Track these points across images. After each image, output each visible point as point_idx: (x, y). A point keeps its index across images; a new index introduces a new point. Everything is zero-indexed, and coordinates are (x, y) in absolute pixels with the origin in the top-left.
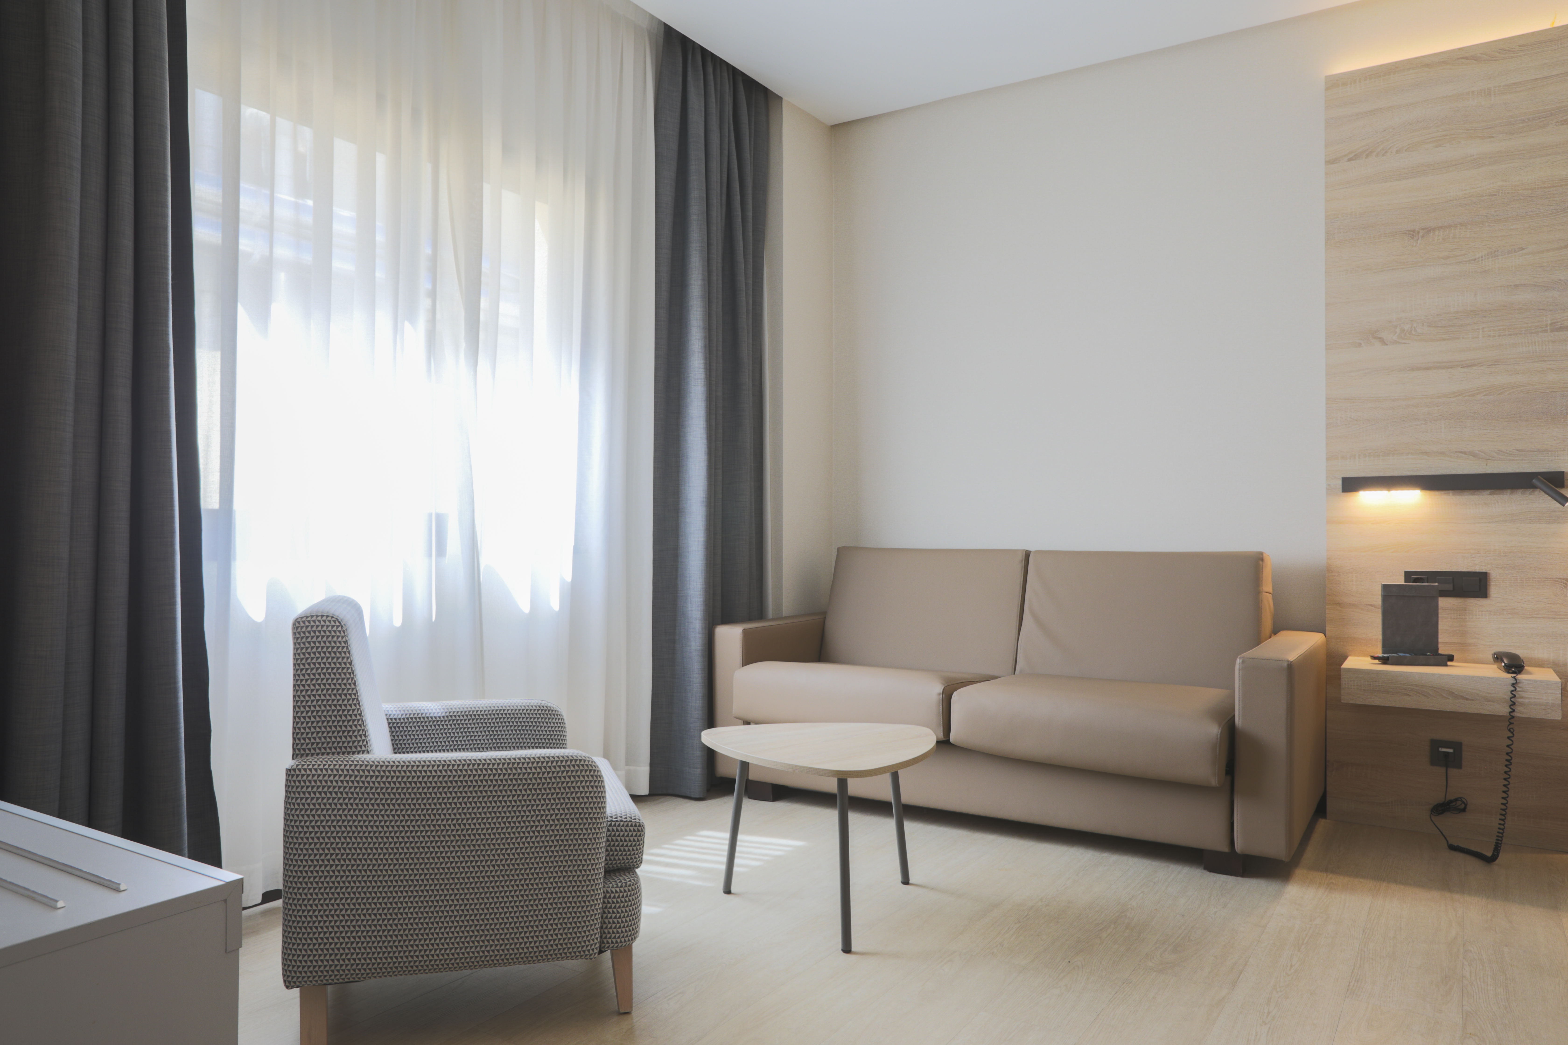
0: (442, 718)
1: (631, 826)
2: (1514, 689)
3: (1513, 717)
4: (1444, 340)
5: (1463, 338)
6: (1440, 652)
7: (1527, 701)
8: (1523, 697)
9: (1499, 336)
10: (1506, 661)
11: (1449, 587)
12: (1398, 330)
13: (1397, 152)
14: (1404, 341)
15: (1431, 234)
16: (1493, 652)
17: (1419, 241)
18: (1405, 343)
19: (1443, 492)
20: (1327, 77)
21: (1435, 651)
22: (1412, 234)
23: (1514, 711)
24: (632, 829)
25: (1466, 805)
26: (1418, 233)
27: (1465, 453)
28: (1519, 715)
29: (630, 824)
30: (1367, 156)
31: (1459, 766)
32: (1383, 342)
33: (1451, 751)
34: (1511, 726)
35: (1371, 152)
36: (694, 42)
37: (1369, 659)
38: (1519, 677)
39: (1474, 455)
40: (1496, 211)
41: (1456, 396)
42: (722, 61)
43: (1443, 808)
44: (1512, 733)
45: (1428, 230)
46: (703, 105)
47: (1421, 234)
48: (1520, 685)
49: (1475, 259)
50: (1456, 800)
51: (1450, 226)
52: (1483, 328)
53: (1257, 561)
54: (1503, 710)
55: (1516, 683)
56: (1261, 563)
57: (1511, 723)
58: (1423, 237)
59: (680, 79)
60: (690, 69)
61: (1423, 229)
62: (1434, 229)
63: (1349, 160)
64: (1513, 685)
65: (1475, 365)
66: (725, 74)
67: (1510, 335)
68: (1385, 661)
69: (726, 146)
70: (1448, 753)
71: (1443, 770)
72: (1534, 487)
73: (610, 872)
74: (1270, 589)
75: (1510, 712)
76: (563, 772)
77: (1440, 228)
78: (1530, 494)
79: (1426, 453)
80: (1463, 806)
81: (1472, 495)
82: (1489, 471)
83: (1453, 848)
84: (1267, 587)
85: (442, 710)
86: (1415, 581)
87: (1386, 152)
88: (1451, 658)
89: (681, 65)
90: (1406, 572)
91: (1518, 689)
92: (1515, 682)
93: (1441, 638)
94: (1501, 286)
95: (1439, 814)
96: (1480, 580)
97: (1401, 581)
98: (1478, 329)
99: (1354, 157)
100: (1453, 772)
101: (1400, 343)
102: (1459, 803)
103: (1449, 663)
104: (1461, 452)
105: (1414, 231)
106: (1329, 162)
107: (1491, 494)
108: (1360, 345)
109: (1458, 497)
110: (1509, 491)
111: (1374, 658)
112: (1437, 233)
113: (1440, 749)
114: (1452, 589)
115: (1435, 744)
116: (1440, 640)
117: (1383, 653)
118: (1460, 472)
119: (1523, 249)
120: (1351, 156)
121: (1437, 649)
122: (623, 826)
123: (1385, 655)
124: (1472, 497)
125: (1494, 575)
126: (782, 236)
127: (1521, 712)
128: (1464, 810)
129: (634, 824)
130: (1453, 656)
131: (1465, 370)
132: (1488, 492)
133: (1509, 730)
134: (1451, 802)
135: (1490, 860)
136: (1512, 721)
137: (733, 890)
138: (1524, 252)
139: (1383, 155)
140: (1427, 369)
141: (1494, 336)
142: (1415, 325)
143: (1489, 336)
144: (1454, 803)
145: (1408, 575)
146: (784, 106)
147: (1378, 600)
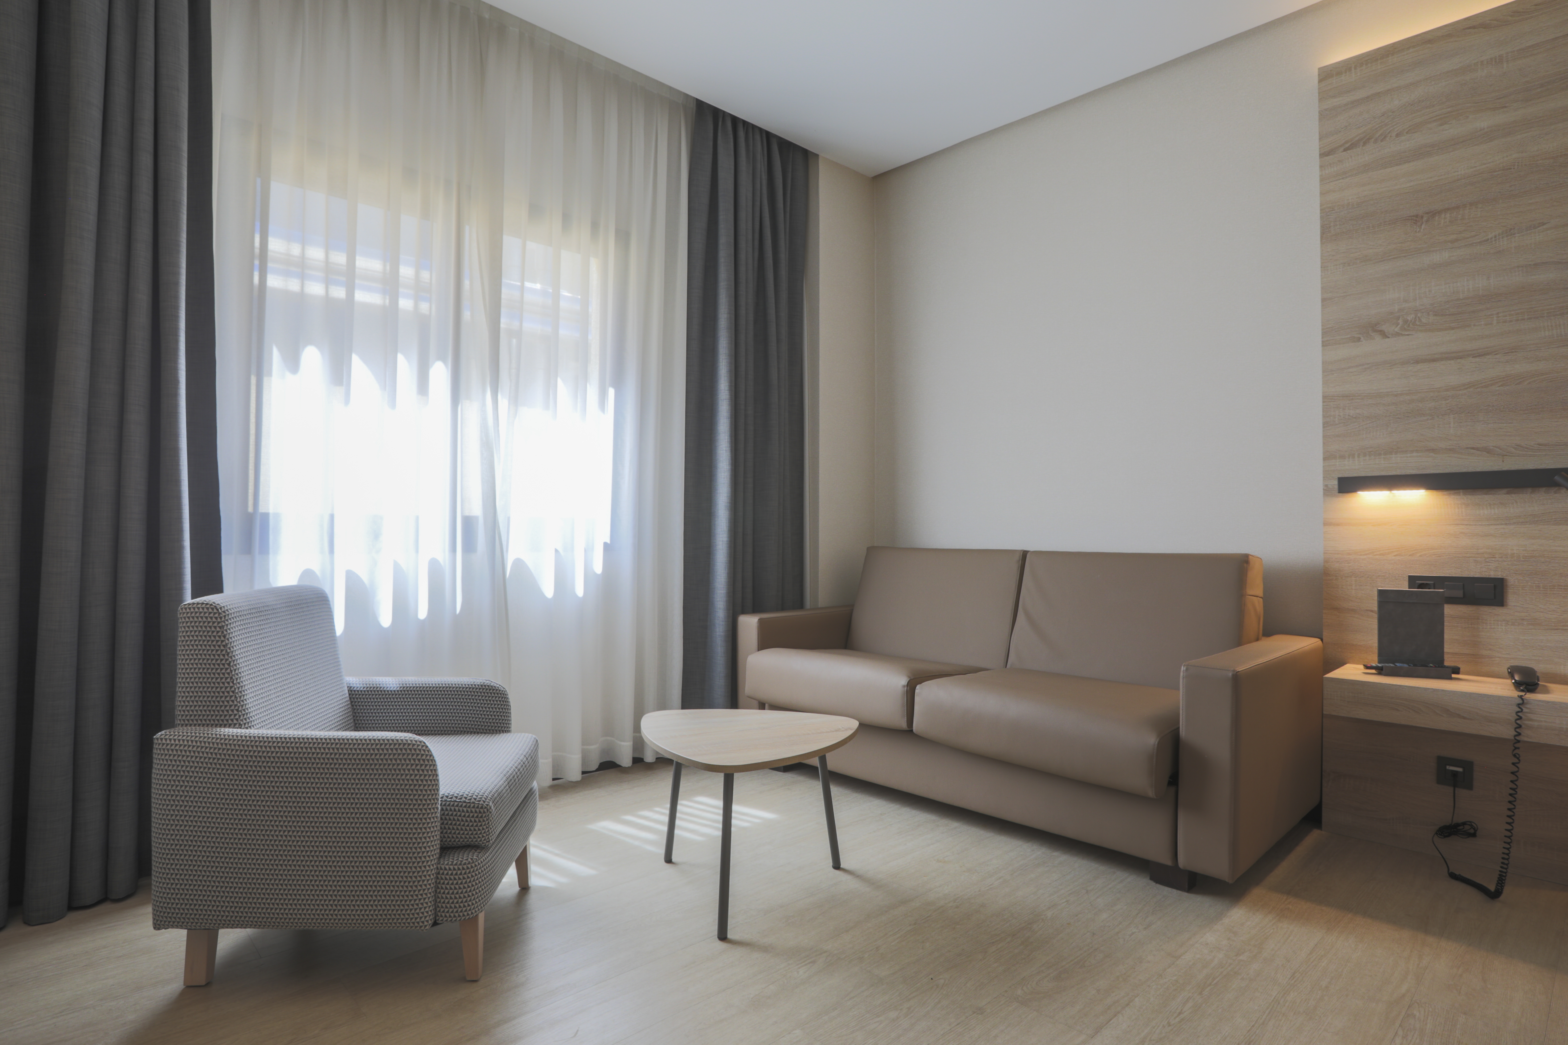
0: (396, 692)
1: (474, 807)
2: (1519, 710)
3: (1519, 741)
4: (1453, 329)
5: (1475, 325)
6: (1446, 664)
7: (1536, 724)
8: (1531, 720)
9: (1517, 320)
10: (1517, 678)
11: (1459, 594)
12: (1400, 321)
13: (1398, 135)
14: (1407, 333)
15: (1437, 218)
16: (1508, 666)
17: (1423, 226)
18: (1408, 335)
19: (1452, 492)
20: (1319, 69)
21: (1440, 663)
22: (1416, 219)
23: (1519, 734)
24: (473, 810)
25: (1476, 831)
26: (1422, 217)
27: (1477, 449)
28: (1526, 739)
29: (472, 805)
30: (1365, 144)
31: (1470, 787)
32: (1384, 335)
33: (1460, 770)
34: (1516, 751)
35: (1369, 139)
36: (724, 112)
37: (1362, 667)
38: (1529, 696)
39: (1488, 451)
40: (1511, 186)
41: (1466, 389)
42: (754, 127)
43: (1449, 831)
44: (1518, 758)
45: (1433, 214)
46: (733, 163)
47: (1425, 219)
48: (1528, 706)
49: (1488, 240)
50: (1464, 824)
51: (1458, 207)
52: (1498, 313)
53: (1242, 563)
54: (1508, 732)
55: (1523, 703)
56: (1245, 565)
57: (1516, 748)
58: (1427, 221)
59: (711, 143)
60: (719, 134)
61: (1427, 213)
62: (1439, 212)
63: (1345, 150)
64: (1519, 705)
65: (1488, 354)
66: (758, 137)
67: (1530, 318)
68: (1380, 671)
69: (758, 198)
70: (1457, 772)
71: (1451, 789)
72: (1557, 485)
73: (446, 849)
74: (1259, 591)
75: (1515, 736)
76: (390, 755)
77: (1446, 210)
78: (1555, 493)
79: (1433, 450)
80: (1472, 831)
81: (1486, 494)
82: (1505, 469)
83: (1454, 876)
84: (1255, 589)
85: (398, 685)
86: (1421, 586)
87: (1385, 137)
88: (1457, 671)
89: (712, 131)
90: (1409, 577)
91: (1525, 710)
92: (1521, 702)
93: (1447, 648)
94: (1518, 267)
95: (1445, 837)
96: (1495, 586)
97: (1404, 587)
98: (1492, 315)
99: (1351, 146)
100: (1462, 792)
101: (1402, 335)
102: (1467, 827)
103: (1454, 676)
104: (1473, 448)
105: (1417, 216)
106: (1323, 155)
107: (1508, 493)
108: (1359, 340)
109: (1470, 497)
110: (1530, 490)
111: (1367, 667)
112: (1443, 216)
113: (1448, 767)
114: (1462, 596)
115: (1442, 761)
116: (1446, 650)
117: (1379, 663)
118: (1471, 470)
119: (1544, 224)
120: (1347, 145)
121: (1443, 661)
122: (465, 807)
123: (1379, 665)
124: (1486, 497)
125: (1512, 580)
126: (818, 274)
127: (1528, 736)
128: (1474, 835)
129: (476, 806)
130: (1459, 668)
131: (1477, 359)
132: (1505, 491)
133: (1515, 756)
134: (1457, 825)
135: (1494, 895)
136: (1517, 745)
137: (674, 858)
138: (1545, 227)
139: (1382, 141)
140: (1434, 360)
141: (1511, 321)
142: (1419, 315)
143: (1505, 322)
144: (1461, 827)
145: (1412, 580)
146: (820, 162)
147: (1374, 605)
